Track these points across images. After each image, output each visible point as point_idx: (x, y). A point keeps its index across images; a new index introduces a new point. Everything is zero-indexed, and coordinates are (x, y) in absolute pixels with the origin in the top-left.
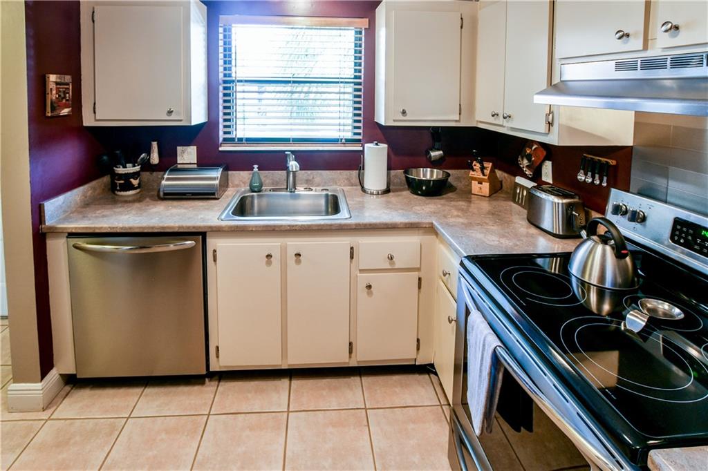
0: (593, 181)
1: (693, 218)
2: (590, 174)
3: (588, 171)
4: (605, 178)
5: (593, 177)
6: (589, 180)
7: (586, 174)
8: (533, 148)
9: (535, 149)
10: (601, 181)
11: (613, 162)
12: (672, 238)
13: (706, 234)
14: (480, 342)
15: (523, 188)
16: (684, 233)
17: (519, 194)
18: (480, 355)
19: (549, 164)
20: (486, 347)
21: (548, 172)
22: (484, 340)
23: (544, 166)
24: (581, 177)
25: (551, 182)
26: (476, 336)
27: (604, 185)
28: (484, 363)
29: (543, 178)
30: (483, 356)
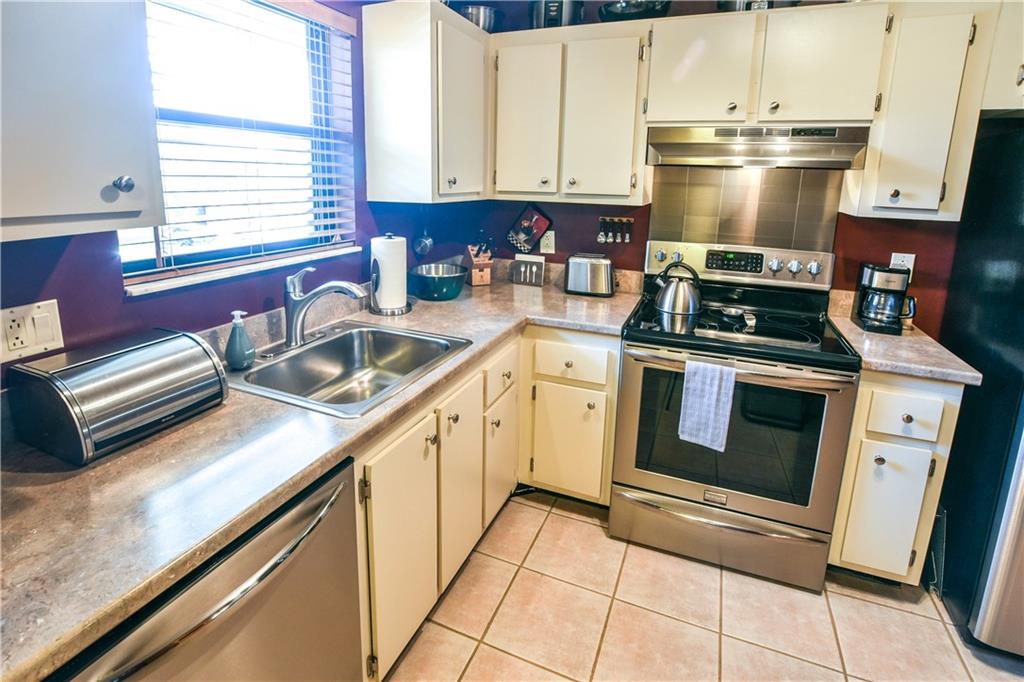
0: (615, 241)
1: (721, 247)
2: (611, 234)
4: (627, 236)
5: (615, 237)
6: (610, 240)
7: (607, 236)
9: (536, 219)
10: (623, 238)
11: (632, 220)
12: (707, 266)
13: (731, 256)
14: (712, 379)
15: (532, 264)
16: (715, 260)
17: (525, 272)
18: (715, 389)
19: (551, 234)
20: (725, 377)
21: (549, 243)
22: (721, 373)
23: (545, 237)
24: (601, 239)
25: (553, 252)
26: (704, 377)
27: (627, 241)
28: (723, 391)
29: (542, 251)
30: (720, 387)
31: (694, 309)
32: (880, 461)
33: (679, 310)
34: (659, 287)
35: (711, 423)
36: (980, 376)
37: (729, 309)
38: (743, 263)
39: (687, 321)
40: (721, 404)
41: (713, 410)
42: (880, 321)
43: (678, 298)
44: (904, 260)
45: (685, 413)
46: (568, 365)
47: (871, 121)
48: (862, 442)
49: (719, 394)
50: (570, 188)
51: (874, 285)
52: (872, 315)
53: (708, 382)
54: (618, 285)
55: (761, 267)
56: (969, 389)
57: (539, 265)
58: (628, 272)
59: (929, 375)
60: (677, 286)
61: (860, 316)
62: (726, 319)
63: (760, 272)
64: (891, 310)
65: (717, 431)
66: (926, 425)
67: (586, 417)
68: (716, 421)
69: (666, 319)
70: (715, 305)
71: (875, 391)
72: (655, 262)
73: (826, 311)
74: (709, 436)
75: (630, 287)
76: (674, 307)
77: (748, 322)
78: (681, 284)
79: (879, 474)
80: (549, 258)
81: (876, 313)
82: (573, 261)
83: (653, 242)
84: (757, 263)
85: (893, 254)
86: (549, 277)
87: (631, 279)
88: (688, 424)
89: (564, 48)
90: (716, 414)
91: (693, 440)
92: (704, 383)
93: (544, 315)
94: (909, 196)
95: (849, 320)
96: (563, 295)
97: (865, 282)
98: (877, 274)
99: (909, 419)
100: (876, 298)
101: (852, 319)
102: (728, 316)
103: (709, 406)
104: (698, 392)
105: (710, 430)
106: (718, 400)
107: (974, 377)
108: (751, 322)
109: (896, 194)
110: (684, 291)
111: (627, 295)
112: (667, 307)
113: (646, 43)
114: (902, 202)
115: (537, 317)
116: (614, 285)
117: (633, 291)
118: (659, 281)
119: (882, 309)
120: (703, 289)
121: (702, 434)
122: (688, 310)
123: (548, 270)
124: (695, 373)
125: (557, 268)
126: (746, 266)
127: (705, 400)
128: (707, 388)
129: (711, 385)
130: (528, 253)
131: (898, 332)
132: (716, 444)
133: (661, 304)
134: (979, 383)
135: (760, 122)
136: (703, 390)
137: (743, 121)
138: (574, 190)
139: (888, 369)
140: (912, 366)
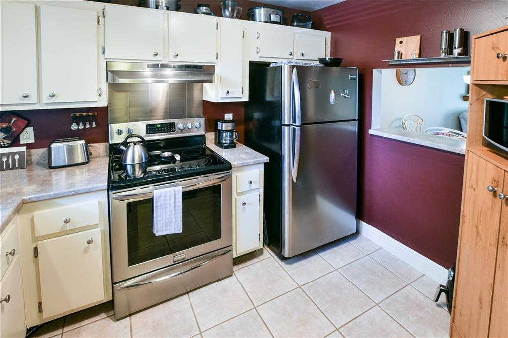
0: (85, 127)
2: (81, 124)
3: (87, 122)
4: (94, 123)
5: (85, 125)
6: (81, 127)
7: (78, 125)
8: (13, 122)
9: (14, 122)
10: (91, 125)
11: (96, 113)
12: (147, 133)
13: (159, 126)
14: (170, 196)
15: (14, 154)
16: (151, 129)
17: (8, 161)
18: (173, 201)
19: (30, 130)
20: (176, 193)
21: (28, 136)
22: (174, 191)
23: (24, 132)
24: (74, 127)
25: (34, 142)
26: (165, 197)
27: (94, 126)
28: (176, 200)
29: (22, 142)
30: (175, 199)
31: (146, 159)
32: (244, 204)
33: (137, 161)
34: (122, 150)
35: (173, 220)
36: (268, 158)
37: (164, 154)
38: (166, 128)
39: (142, 166)
40: (177, 208)
41: (173, 213)
42: (227, 143)
43: (135, 155)
44: (229, 117)
45: (157, 221)
46: (66, 222)
47: (215, 63)
48: (236, 199)
49: (175, 203)
50: (49, 99)
51: (223, 129)
52: (224, 142)
53: (168, 198)
54: (91, 154)
55: (175, 129)
56: (266, 164)
57: (21, 154)
58: (96, 145)
59: (254, 163)
60: (134, 148)
61: (219, 143)
62: (163, 159)
63: (175, 131)
64: (230, 138)
65: (177, 223)
66: (256, 183)
67: (86, 251)
68: (175, 217)
69: (129, 168)
70: (157, 152)
71: (237, 175)
72: (116, 136)
73: (205, 143)
74: (173, 228)
75: (99, 153)
76: (133, 160)
77: (176, 158)
78: (136, 146)
79: (244, 209)
80: (29, 146)
81: (225, 140)
82: (53, 146)
83: (112, 125)
84: (172, 127)
85: (225, 115)
86: (31, 160)
87: (100, 148)
88: (159, 226)
89: (37, 9)
90: (175, 214)
91: (164, 234)
92: (166, 200)
93: (39, 192)
94: (232, 93)
95: (214, 145)
96: (47, 171)
97: (220, 128)
98: (224, 124)
99: (251, 183)
100: (224, 134)
101: (215, 144)
102: (164, 157)
103: (170, 211)
104: (163, 206)
105: (173, 224)
106: (175, 206)
107: (266, 159)
108: (178, 157)
109: (228, 92)
110: (138, 150)
111: (98, 159)
112: (129, 161)
113: (101, 15)
114: (230, 95)
115: (33, 196)
116: (88, 154)
117: (101, 155)
118: (122, 147)
119: (226, 138)
120: (149, 146)
121: (168, 228)
122: (142, 159)
123: (29, 155)
124: (160, 197)
125: (38, 153)
126: (167, 130)
127: (168, 209)
128: (168, 202)
129: (170, 199)
130: (9, 146)
131: (234, 147)
132: (178, 229)
133: (125, 160)
134: (268, 161)
135: (169, 62)
136: (166, 204)
137: (161, 61)
138: (53, 100)
139: (241, 165)
140: (248, 161)
